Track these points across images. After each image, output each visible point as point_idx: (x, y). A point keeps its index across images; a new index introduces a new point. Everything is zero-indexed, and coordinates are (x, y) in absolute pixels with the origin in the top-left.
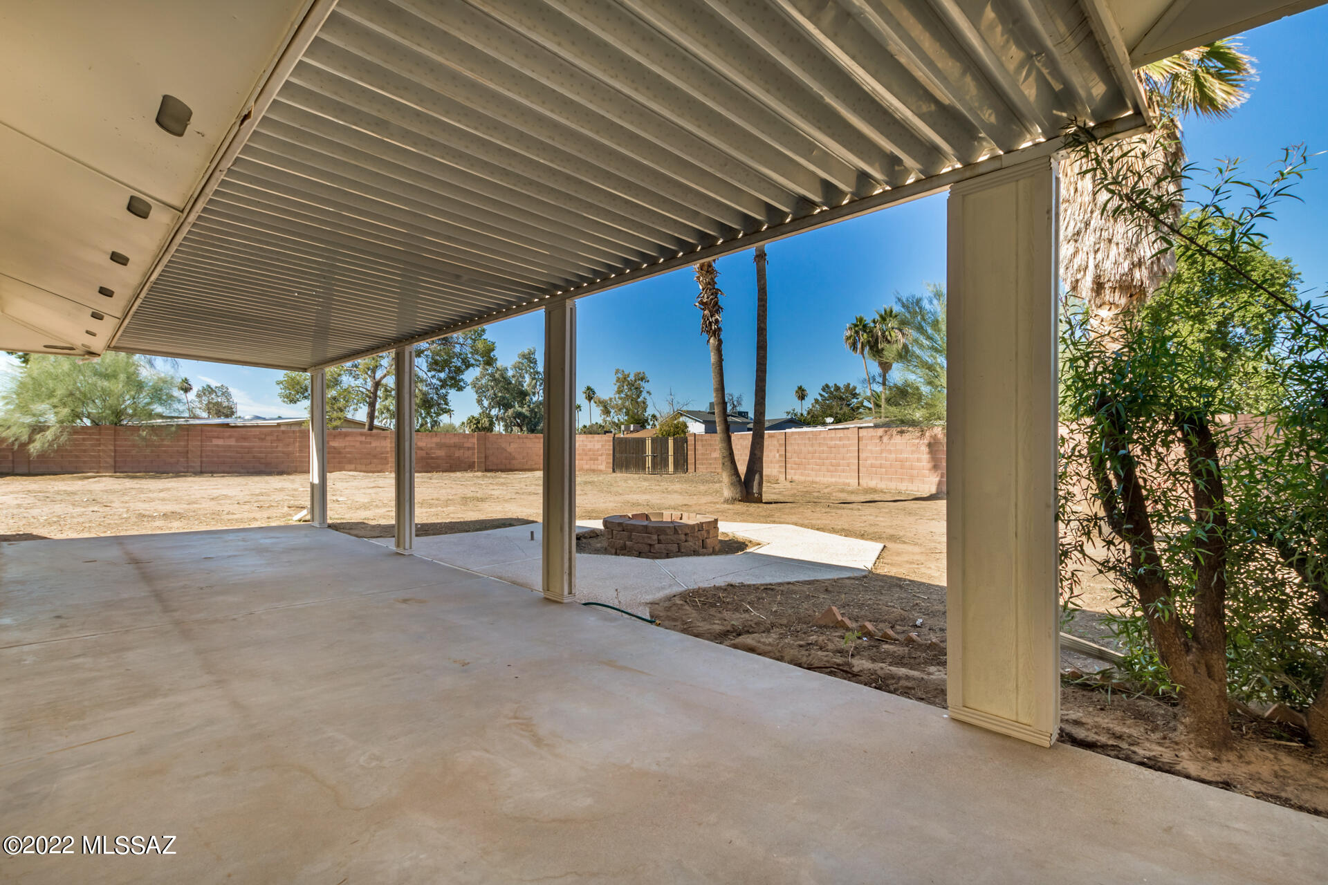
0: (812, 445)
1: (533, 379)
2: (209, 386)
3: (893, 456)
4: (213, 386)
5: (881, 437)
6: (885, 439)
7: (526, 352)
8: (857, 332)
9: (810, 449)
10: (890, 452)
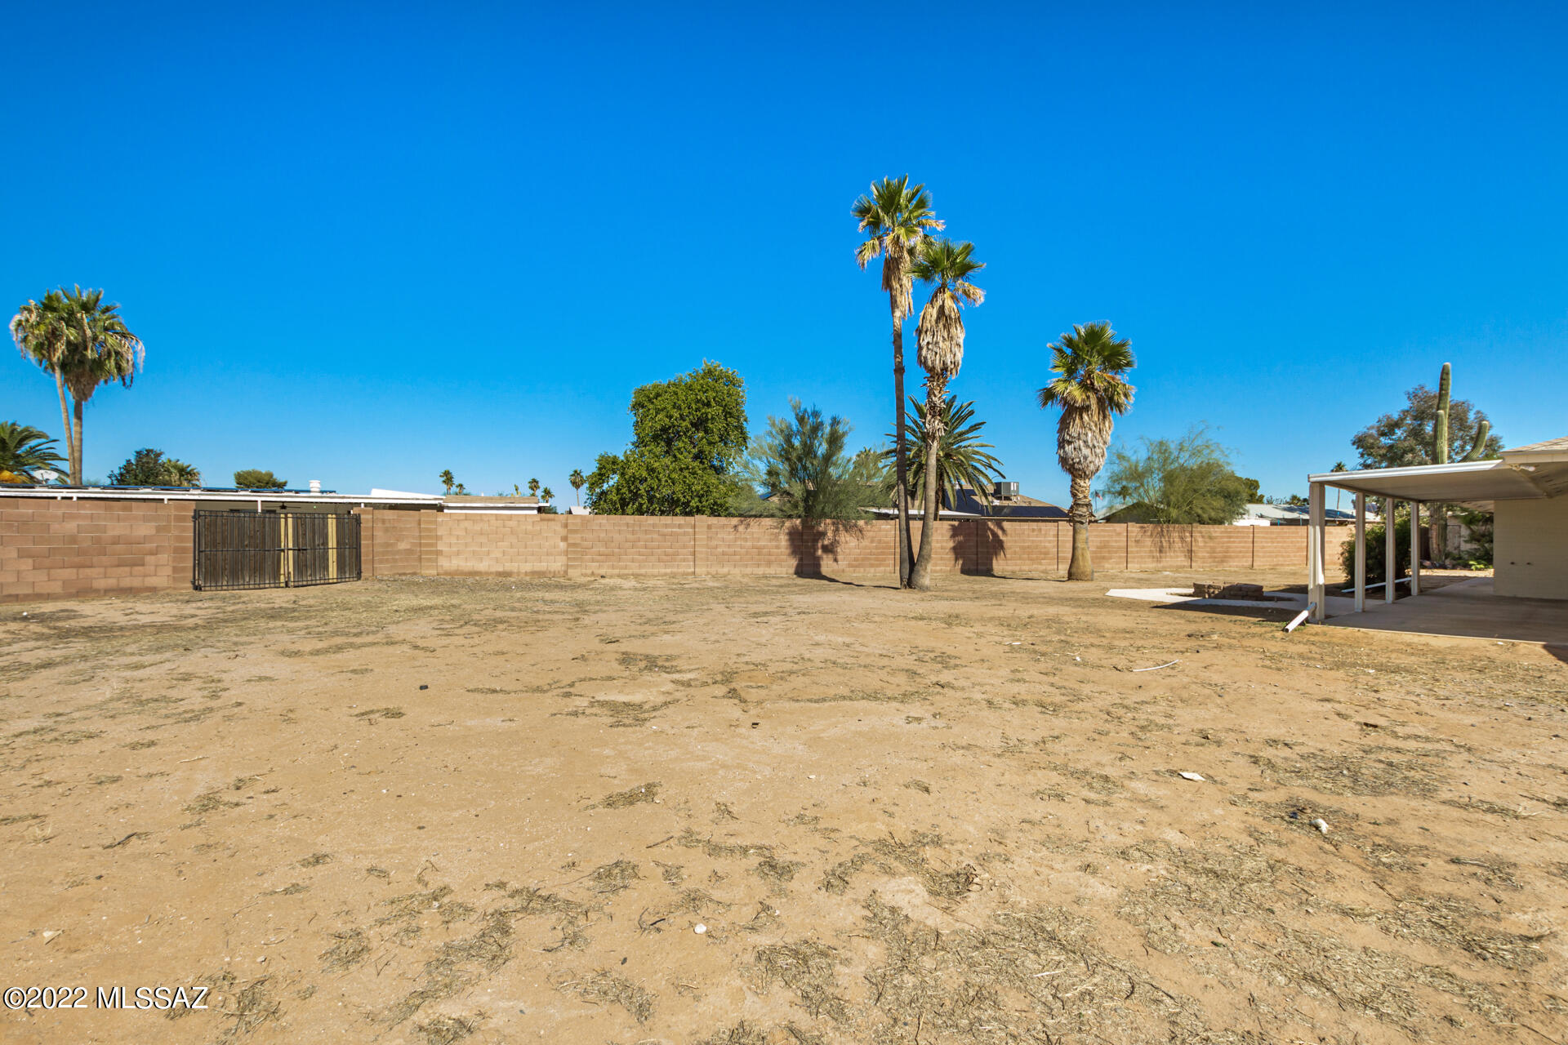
0: (633, 533)
3: (749, 544)
5: (736, 526)
6: (741, 528)
9: (630, 536)
10: (746, 540)
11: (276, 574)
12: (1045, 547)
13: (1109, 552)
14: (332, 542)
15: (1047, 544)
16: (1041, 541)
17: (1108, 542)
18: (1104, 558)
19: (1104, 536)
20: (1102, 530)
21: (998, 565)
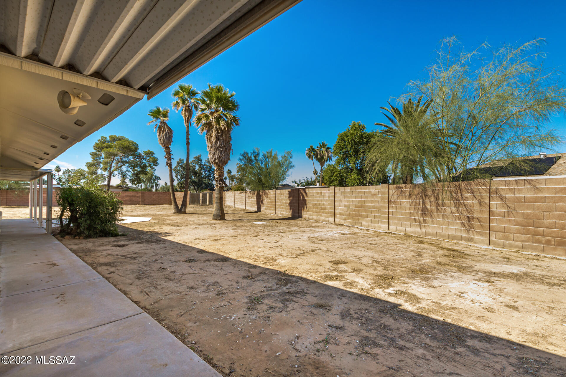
1: (199, 167)
2: (68, 169)
4: (70, 169)
7: (197, 156)
8: (310, 152)
11: (199, 203)
12: (324, 205)
13: (365, 211)
14: (208, 198)
15: (325, 203)
16: (322, 201)
17: (364, 201)
18: (361, 216)
19: (361, 197)
20: (360, 192)
21: (305, 214)
